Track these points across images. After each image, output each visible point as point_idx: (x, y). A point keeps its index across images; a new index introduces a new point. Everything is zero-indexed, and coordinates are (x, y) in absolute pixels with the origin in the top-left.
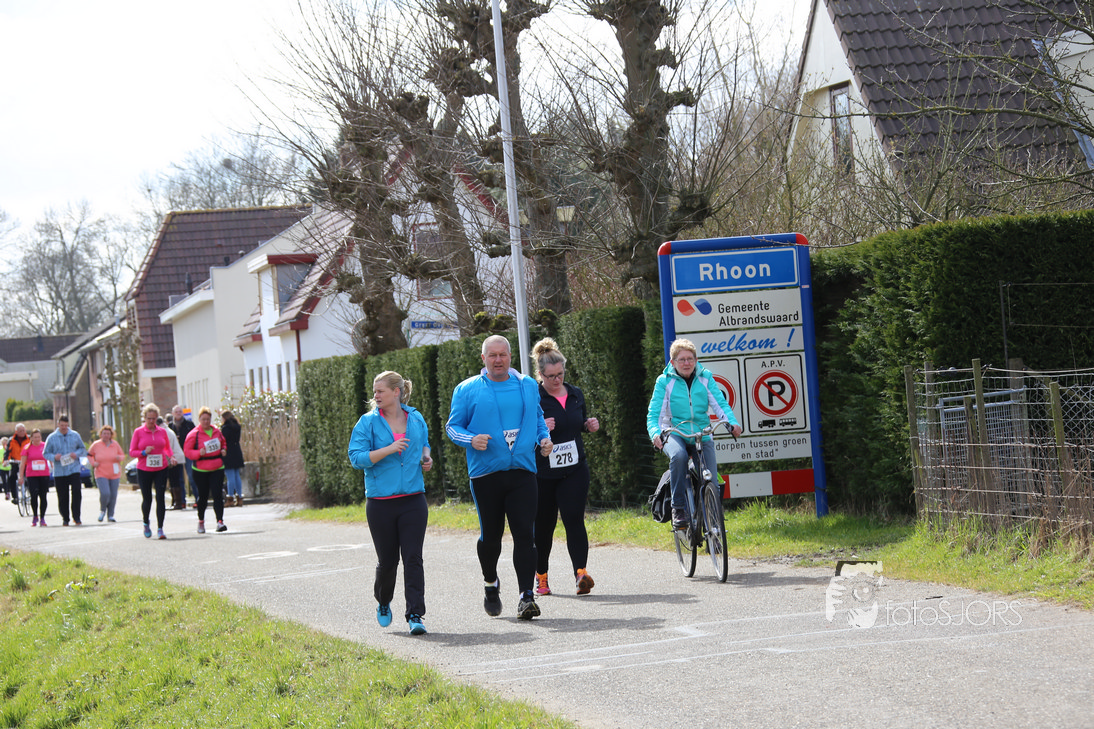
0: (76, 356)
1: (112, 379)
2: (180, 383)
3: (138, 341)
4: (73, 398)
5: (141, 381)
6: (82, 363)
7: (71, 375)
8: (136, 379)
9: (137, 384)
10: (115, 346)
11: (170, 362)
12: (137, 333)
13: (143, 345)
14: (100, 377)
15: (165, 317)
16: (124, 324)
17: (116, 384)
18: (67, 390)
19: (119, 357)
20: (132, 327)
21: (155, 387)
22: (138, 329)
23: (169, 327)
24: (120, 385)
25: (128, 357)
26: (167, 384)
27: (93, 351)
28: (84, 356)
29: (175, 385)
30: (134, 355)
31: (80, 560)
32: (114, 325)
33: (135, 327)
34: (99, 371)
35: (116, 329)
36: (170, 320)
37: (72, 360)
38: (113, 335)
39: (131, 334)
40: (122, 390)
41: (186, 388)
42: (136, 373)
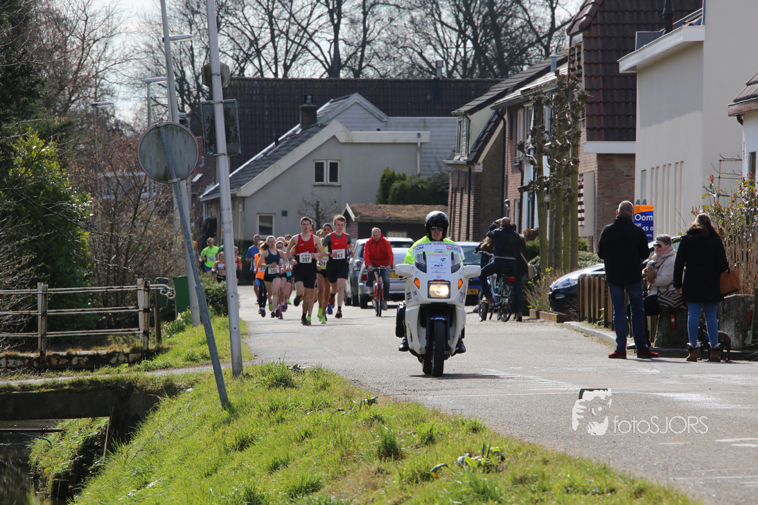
0: (487, 113)
1: (539, 151)
2: (639, 165)
3: (582, 97)
4: (478, 174)
5: (581, 158)
6: (497, 124)
7: (478, 142)
8: (576, 154)
9: (576, 162)
10: (548, 103)
11: (629, 134)
12: (582, 85)
13: (590, 104)
14: (521, 147)
15: (626, 64)
16: (564, 70)
17: (545, 158)
18: (472, 162)
19: (552, 120)
20: (574, 75)
21: (600, 168)
22: (583, 79)
23: (631, 79)
24: (550, 162)
25: (566, 120)
26: (620, 166)
27: (514, 107)
28: (499, 114)
29: (633, 167)
30: (575, 118)
31: (479, 421)
32: (547, 70)
33: (580, 75)
34: (520, 138)
35: (551, 76)
36: (634, 68)
37: (481, 119)
38: (546, 85)
39: (573, 86)
40: (552, 170)
41: (648, 173)
42: (576, 146)
